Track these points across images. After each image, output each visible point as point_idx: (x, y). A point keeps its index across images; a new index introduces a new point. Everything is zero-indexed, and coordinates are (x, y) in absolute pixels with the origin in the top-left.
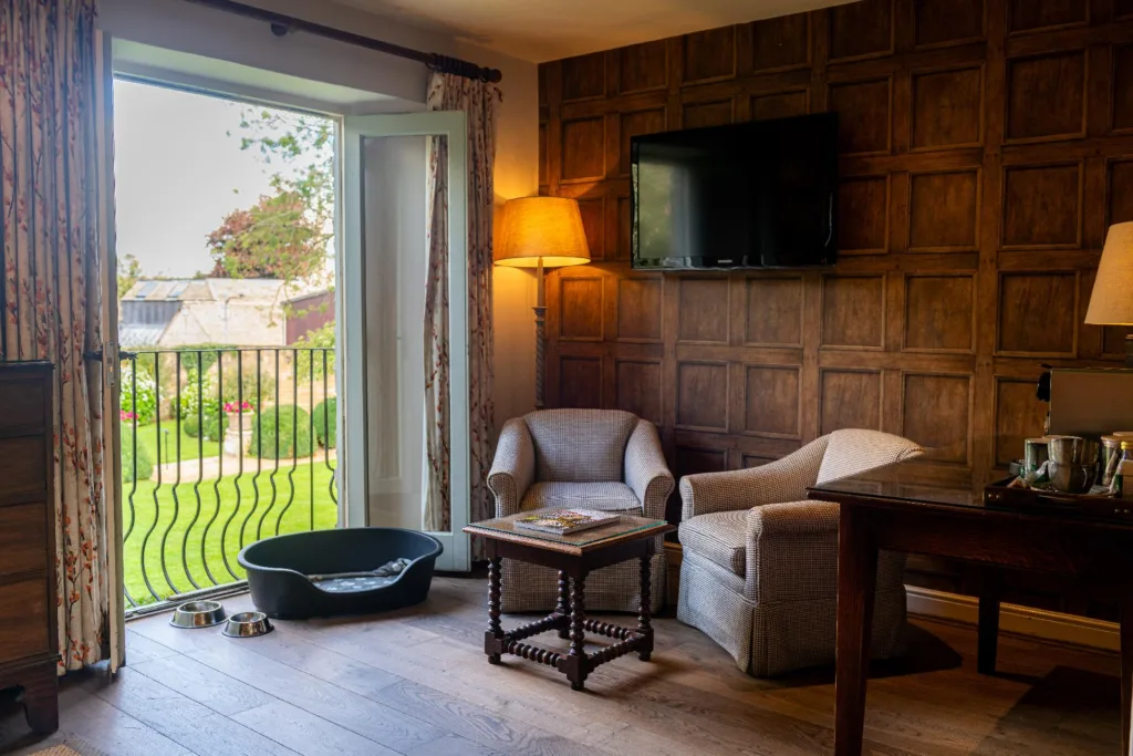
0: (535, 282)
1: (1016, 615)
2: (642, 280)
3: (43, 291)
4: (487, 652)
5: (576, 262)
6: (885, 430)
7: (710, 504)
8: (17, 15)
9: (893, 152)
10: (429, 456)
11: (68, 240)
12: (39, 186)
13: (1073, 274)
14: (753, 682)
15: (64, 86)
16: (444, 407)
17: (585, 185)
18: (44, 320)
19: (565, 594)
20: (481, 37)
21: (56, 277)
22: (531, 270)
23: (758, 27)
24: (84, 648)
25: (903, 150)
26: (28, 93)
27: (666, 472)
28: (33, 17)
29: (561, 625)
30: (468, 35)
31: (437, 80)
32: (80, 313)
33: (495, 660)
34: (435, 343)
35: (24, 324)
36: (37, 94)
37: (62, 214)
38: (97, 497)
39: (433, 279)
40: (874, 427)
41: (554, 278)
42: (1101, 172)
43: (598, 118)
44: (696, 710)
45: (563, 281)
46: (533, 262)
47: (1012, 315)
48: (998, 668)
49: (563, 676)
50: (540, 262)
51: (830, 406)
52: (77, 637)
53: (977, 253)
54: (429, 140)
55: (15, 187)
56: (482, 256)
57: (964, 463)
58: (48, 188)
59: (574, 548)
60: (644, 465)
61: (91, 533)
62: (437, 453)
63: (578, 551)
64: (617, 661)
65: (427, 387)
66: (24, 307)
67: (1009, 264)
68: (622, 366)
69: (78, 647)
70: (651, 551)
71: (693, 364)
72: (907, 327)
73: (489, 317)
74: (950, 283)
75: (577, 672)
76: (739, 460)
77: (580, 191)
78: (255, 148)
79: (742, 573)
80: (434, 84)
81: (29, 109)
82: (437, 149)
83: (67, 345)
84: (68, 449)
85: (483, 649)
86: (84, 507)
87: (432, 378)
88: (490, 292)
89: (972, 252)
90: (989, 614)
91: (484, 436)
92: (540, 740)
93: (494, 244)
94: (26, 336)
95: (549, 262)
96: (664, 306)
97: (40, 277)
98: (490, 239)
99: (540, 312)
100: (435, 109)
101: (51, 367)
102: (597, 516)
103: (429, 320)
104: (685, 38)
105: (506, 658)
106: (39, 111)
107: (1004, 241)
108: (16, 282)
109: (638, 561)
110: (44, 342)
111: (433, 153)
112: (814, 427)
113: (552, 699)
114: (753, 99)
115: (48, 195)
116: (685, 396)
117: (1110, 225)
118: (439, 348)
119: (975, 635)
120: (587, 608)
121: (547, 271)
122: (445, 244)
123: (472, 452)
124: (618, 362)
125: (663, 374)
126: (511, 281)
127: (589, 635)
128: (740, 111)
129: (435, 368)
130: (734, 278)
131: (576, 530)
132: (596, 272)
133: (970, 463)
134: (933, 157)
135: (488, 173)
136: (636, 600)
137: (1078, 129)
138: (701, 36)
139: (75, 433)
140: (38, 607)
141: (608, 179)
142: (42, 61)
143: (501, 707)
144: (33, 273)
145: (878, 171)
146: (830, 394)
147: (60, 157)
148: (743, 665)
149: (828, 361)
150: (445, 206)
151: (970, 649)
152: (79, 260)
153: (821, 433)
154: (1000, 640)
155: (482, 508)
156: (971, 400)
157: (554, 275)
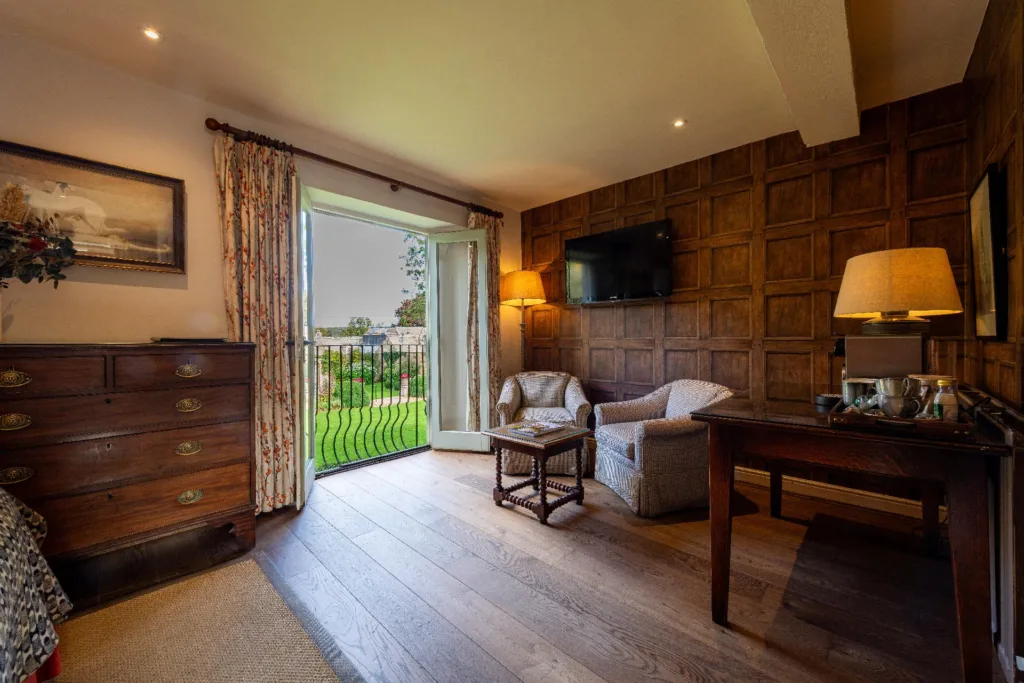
0: (520, 313)
1: (790, 482)
2: (571, 309)
3: (264, 310)
5: (539, 302)
6: (701, 379)
7: (611, 419)
8: (252, 168)
9: (701, 238)
11: (279, 284)
12: (262, 255)
13: (810, 294)
14: (643, 521)
15: (278, 207)
17: (543, 266)
18: (264, 324)
19: (536, 467)
20: (494, 197)
21: (272, 302)
22: (518, 307)
23: (627, 183)
24: (284, 496)
25: (707, 237)
26: (256, 207)
27: (587, 402)
28: (260, 170)
29: (534, 483)
30: (487, 196)
31: (473, 215)
33: (499, 504)
34: (473, 340)
35: (252, 325)
36: (262, 209)
37: (276, 271)
38: (293, 417)
39: (471, 310)
40: (694, 378)
41: (529, 311)
42: (825, 238)
43: (550, 235)
44: (613, 540)
45: (533, 312)
46: (518, 302)
47: (773, 317)
48: (783, 513)
49: (535, 516)
50: (523, 303)
51: (670, 369)
52: (280, 490)
53: (751, 286)
54: (469, 244)
55: (249, 256)
56: (495, 299)
57: (748, 397)
58: (268, 256)
59: (540, 445)
60: (575, 398)
62: (474, 393)
63: (542, 446)
64: (566, 506)
66: (253, 317)
67: (769, 291)
68: (562, 351)
69: (280, 496)
70: (582, 444)
71: (598, 349)
72: (712, 325)
73: (498, 328)
74: (735, 303)
75: (544, 512)
76: (622, 397)
77: (542, 269)
78: (412, 275)
79: (632, 458)
80: (471, 217)
81: (258, 216)
82: (473, 248)
83: (277, 338)
84: (276, 391)
85: (492, 497)
86: (285, 422)
87: (471, 357)
88: (498, 316)
89: (748, 286)
90: (776, 482)
91: (496, 385)
92: (522, 560)
93: (500, 294)
94: (253, 332)
95: (528, 302)
96: (583, 322)
97: (262, 302)
98: (498, 291)
99: (523, 326)
100: (471, 229)
101: (254, 346)
102: (553, 426)
103: (469, 330)
104: (590, 194)
105: (504, 502)
106: (263, 217)
107: (767, 279)
108: (248, 305)
109: (574, 450)
110: (264, 335)
111: (471, 250)
112: (662, 380)
113: (528, 530)
114: (625, 219)
115: (267, 260)
116: (594, 364)
117: (849, 258)
118: (474, 343)
119: (768, 493)
120: (548, 472)
121: (526, 307)
122: (476, 293)
123: (491, 392)
124: (560, 350)
125: (582, 354)
126: (509, 312)
127: (549, 489)
128: (619, 223)
129: (472, 353)
130: (618, 306)
131: (541, 434)
132: (549, 307)
133: (751, 397)
134: (723, 238)
135: (497, 260)
136: (573, 469)
137: (810, 216)
138: (599, 192)
139: (281, 382)
140: (244, 479)
141: (554, 262)
142: (265, 193)
143: (501, 535)
144: (258, 300)
145: (694, 249)
146: (670, 362)
147: (275, 242)
148: (635, 509)
149: (668, 345)
150: (476, 275)
151: (764, 501)
152: (284, 294)
153: (665, 383)
154: (784, 497)
155: (494, 422)
156: (750, 364)
157: (529, 310)
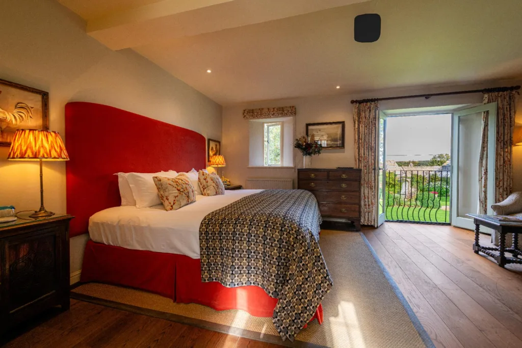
3: (366, 158)
4: (473, 249)
10: (480, 200)
11: (371, 149)
12: (366, 140)
15: (372, 122)
16: (485, 186)
18: (366, 163)
20: (510, 78)
26: (364, 124)
31: (486, 95)
32: (373, 162)
33: (476, 252)
35: (362, 163)
36: (366, 124)
37: (370, 144)
54: (483, 113)
55: (362, 141)
61: (373, 201)
62: (482, 199)
65: (479, 180)
66: (362, 160)
69: (370, 221)
75: (501, 260)
80: (485, 97)
81: (365, 127)
82: (485, 115)
83: (370, 167)
84: (369, 185)
86: (372, 196)
87: (482, 178)
88: (511, 154)
94: (362, 165)
100: (485, 104)
101: (362, 170)
103: (481, 162)
105: (480, 253)
106: (367, 127)
108: (361, 157)
110: (366, 166)
111: (484, 116)
115: (368, 141)
118: (484, 170)
129: (483, 175)
135: (512, 118)
139: (371, 182)
142: (368, 118)
144: (364, 155)
147: (370, 134)
152: (373, 152)
